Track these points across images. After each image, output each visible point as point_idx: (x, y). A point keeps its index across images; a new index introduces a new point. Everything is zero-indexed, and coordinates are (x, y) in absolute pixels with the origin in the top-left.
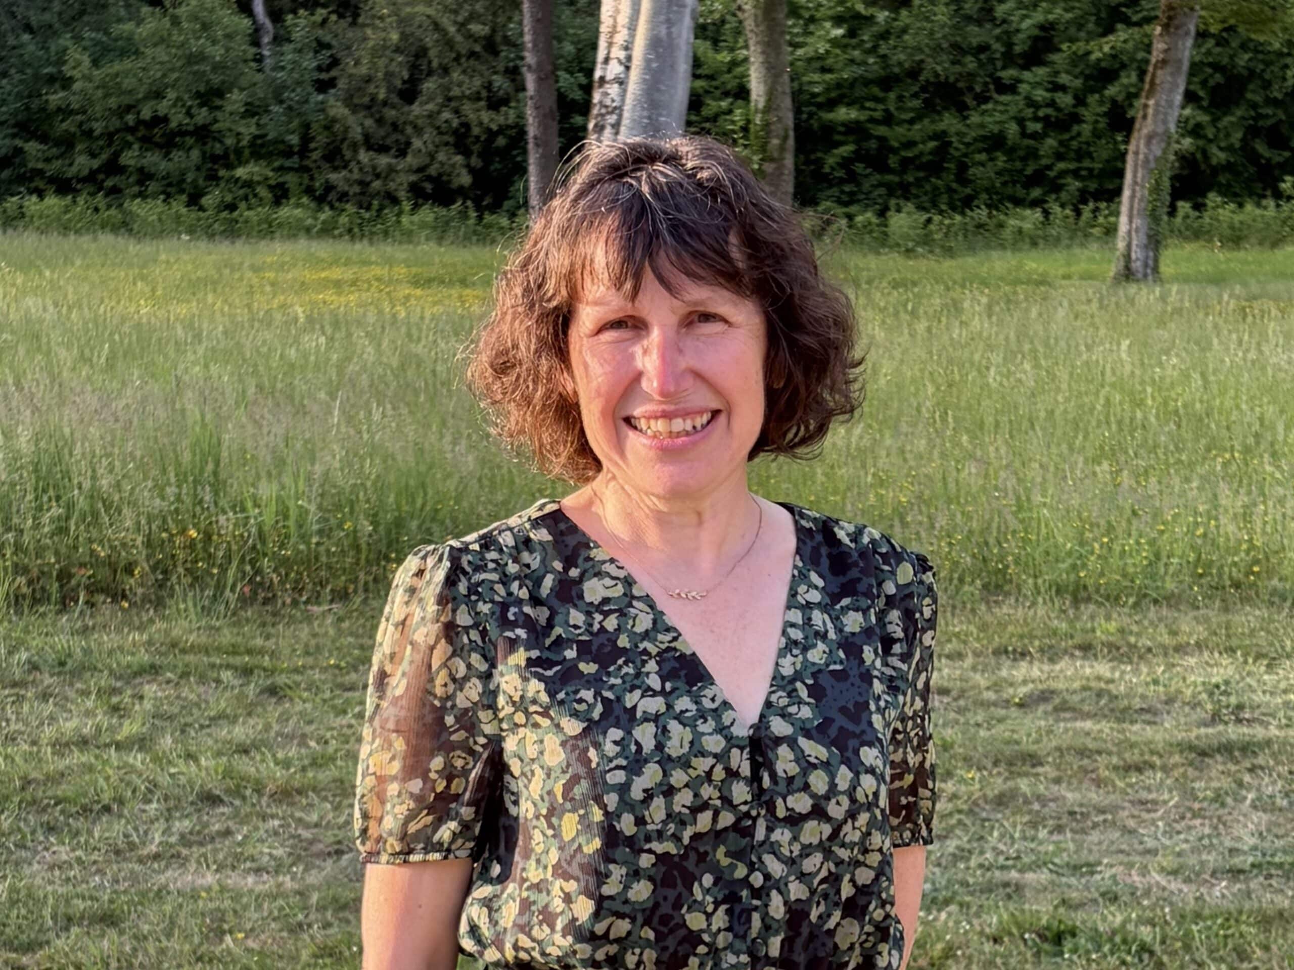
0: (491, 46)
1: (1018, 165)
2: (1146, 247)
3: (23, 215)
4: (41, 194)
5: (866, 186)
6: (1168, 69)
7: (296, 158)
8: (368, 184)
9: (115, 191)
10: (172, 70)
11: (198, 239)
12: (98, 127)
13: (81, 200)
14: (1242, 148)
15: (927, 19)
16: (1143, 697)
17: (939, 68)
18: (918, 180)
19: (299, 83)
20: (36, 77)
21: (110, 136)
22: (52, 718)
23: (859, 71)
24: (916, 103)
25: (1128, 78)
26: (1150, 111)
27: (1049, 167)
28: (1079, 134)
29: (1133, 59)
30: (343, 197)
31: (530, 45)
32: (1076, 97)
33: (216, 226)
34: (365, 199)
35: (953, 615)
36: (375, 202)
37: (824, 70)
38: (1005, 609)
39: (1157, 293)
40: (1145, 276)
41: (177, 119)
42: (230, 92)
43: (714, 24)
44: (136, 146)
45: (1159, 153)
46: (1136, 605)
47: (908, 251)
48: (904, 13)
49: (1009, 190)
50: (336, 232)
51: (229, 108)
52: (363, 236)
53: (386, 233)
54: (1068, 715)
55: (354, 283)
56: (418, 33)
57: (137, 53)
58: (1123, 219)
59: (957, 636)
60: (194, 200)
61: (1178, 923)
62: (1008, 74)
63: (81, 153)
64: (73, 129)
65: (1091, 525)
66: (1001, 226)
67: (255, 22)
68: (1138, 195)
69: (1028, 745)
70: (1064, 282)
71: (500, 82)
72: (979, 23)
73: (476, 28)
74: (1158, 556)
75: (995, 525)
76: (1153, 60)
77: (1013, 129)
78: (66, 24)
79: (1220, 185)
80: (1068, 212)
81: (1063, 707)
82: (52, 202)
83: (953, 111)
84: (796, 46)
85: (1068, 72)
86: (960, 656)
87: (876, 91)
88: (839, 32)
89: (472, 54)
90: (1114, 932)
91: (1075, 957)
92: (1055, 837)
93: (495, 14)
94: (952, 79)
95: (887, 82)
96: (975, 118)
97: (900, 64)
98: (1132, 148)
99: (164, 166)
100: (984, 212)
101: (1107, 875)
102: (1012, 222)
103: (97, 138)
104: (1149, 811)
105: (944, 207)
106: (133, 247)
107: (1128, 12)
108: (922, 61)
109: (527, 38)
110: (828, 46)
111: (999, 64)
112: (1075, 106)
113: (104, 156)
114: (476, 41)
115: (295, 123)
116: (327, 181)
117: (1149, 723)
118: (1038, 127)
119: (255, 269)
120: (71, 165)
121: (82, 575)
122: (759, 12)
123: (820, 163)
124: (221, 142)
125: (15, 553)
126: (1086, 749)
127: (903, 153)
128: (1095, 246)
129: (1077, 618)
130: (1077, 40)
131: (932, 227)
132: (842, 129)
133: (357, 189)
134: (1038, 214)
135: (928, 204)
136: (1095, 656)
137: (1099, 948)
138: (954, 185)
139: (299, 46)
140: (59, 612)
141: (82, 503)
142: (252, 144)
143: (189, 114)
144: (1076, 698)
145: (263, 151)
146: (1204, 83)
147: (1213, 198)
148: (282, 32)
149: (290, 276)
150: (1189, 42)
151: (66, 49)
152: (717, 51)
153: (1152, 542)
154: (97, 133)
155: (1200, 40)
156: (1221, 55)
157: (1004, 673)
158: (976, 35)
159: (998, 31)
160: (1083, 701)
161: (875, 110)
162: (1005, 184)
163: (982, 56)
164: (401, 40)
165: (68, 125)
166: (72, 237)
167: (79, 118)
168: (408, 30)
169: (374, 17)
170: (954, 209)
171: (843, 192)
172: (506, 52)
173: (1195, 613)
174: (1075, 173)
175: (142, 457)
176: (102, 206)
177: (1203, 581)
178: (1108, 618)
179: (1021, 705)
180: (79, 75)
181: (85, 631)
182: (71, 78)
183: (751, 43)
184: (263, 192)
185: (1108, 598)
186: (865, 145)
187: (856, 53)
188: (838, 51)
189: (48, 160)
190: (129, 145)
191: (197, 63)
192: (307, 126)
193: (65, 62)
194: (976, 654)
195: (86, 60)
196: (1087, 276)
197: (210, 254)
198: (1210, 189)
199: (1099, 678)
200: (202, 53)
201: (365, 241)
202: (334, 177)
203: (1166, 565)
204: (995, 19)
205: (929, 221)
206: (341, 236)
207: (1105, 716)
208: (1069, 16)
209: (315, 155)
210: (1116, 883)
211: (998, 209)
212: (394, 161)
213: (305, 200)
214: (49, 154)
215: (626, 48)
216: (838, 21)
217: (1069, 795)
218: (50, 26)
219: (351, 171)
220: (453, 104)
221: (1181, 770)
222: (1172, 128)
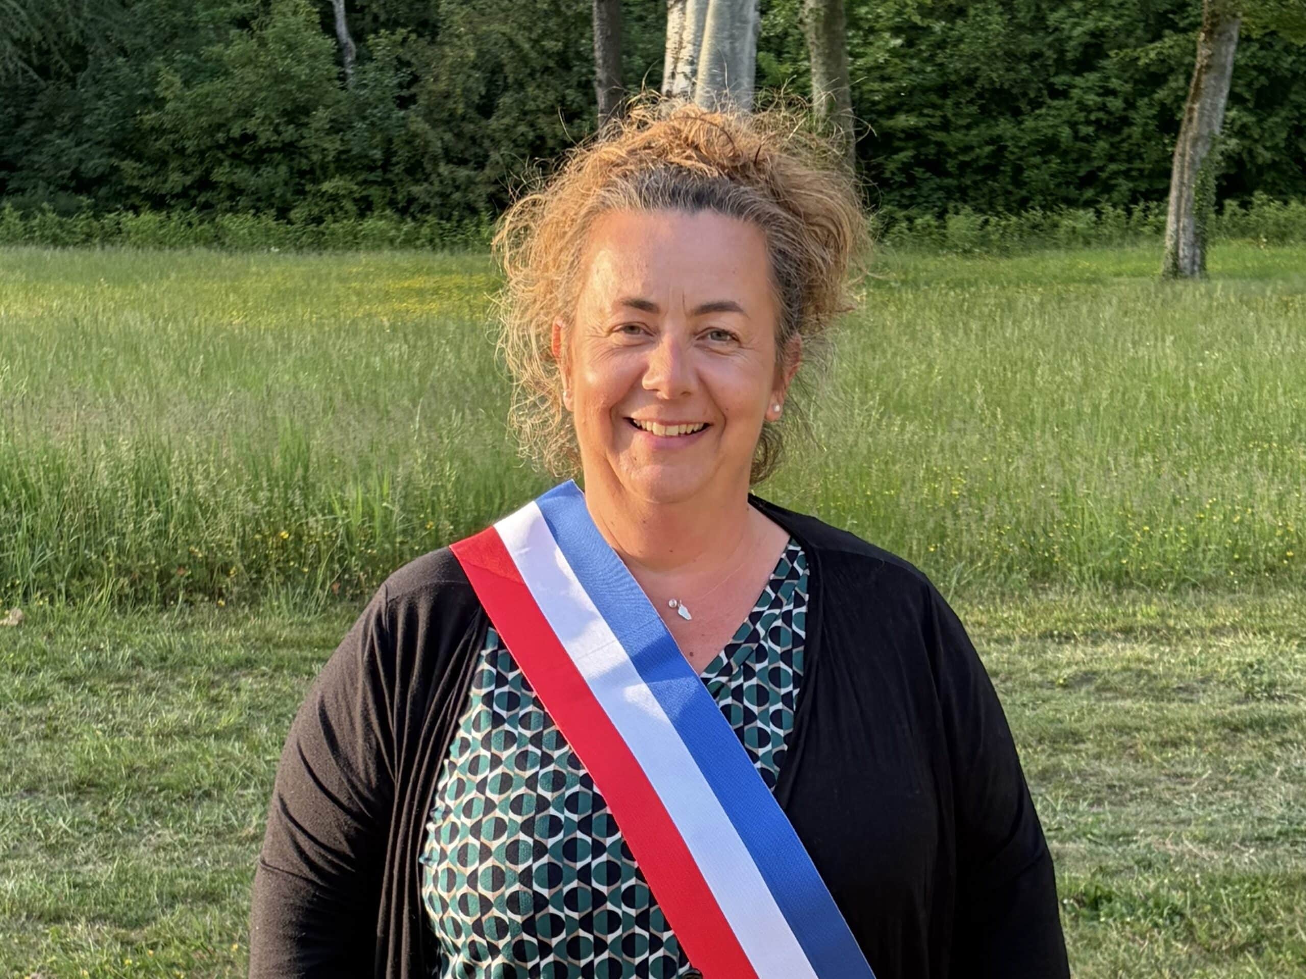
0: (564, 63)
1: (1072, 167)
2: (1193, 245)
3: (120, 231)
4: (137, 211)
5: (925, 190)
6: (1213, 74)
7: (379, 172)
8: (449, 196)
9: (207, 206)
10: (260, 89)
11: (286, 251)
12: (190, 145)
13: (175, 216)
14: (1287, 148)
15: (982, 28)
16: (1180, 677)
17: (994, 75)
18: (975, 183)
19: (381, 100)
20: (131, 97)
21: (202, 153)
22: (155, 711)
23: (918, 79)
24: (974, 109)
25: (1176, 82)
26: (1196, 115)
27: (1101, 169)
28: (1129, 137)
29: (1181, 64)
30: (425, 208)
31: (600, 61)
32: (1126, 101)
33: (304, 238)
34: (446, 211)
35: (1002, 602)
36: (456, 213)
37: (883, 79)
38: (1051, 596)
39: (1203, 290)
40: (1193, 272)
41: (266, 136)
42: (316, 109)
43: (777, 36)
44: (226, 163)
45: (1204, 155)
46: (1175, 590)
47: (965, 251)
48: (960, 22)
49: (1063, 191)
50: (418, 243)
51: (315, 125)
52: (444, 246)
53: (466, 243)
54: (1109, 695)
55: (435, 291)
56: (494, 50)
57: (227, 73)
58: (1171, 219)
59: (1005, 621)
60: (283, 214)
61: (1209, 889)
62: (1060, 80)
63: (174, 170)
64: (166, 148)
65: (1134, 514)
66: (1056, 225)
67: (338, 42)
68: (1185, 195)
69: (1070, 723)
70: (1116, 280)
71: (572, 95)
72: (1032, 31)
73: (549, 44)
74: (1196, 543)
75: (1042, 515)
76: (1198, 66)
77: (1066, 132)
78: (158, 48)
79: (1266, 183)
80: (1119, 211)
81: (1105, 688)
82: (148, 218)
83: (1008, 116)
84: (856, 56)
85: (1118, 77)
86: (1008, 640)
87: (934, 98)
88: (898, 42)
89: (546, 70)
90: (1147, 897)
91: (1111, 921)
92: (1095, 809)
93: (567, 30)
94: (1006, 86)
95: (944, 90)
96: (1029, 123)
97: (956, 72)
98: (1178, 150)
99: (253, 182)
100: (1039, 213)
101: (1142, 844)
102: (1066, 222)
103: (190, 156)
104: (1184, 784)
105: (1000, 209)
106: (225, 260)
107: (1176, 18)
108: (977, 69)
109: (598, 54)
110: (887, 55)
111: (1052, 70)
112: (1125, 110)
113: (197, 173)
114: (549, 57)
115: (379, 137)
116: (409, 193)
117: (1186, 701)
118: (1090, 130)
119: (342, 280)
120: (165, 182)
121: (180, 576)
122: (820, 25)
123: (880, 167)
124: (307, 158)
125: (118, 556)
126: (1126, 726)
127: (961, 158)
128: (1145, 244)
129: (1119, 603)
130: (1127, 46)
131: (989, 228)
132: (902, 136)
133: (437, 201)
134: (1090, 215)
135: (986, 206)
136: (1136, 638)
137: (1132, 912)
138: (1010, 188)
139: (380, 64)
140: (160, 611)
141: (180, 508)
142: (337, 159)
143: (277, 132)
144: (1117, 679)
145: (348, 165)
146: (1249, 85)
147: (1259, 196)
148: (364, 51)
149: (375, 286)
150: (1232, 48)
151: (159, 71)
152: (781, 62)
153: (1191, 530)
154: (189, 151)
155: (1245, 45)
156: (1266, 58)
157: (1049, 655)
158: (1029, 43)
159: (1049, 39)
160: (1124, 681)
161: (932, 116)
162: (1059, 185)
163: (1036, 63)
164: (478, 56)
165: (161, 144)
166: (167, 251)
167: (172, 136)
168: (485, 48)
169: (451, 35)
170: (1010, 210)
171: (903, 196)
172: (578, 67)
173: (1231, 596)
174: (1126, 174)
175: (236, 464)
176: (195, 221)
177: (1240, 566)
178: (1149, 602)
179: (1065, 686)
180: (171, 96)
181: (184, 628)
182: (164, 98)
183: (812, 54)
184: (348, 205)
185: (1149, 585)
186: (923, 150)
187: (915, 62)
188: (896, 60)
189: (143, 178)
190: (220, 162)
191: (283, 82)
192: (390, 141)
193: (158, 83)
194: (1023, 638)
195: (177, 80)
196: (1138, 274)
197: (298, 266)
198: (1255, 188)
199: (1139, 660)
200: (287, 72)
201: (446, 251)
202: (416, 189)
203: (1204, 551)
204: (1047, 27)
205: (986, 222)
206: (423, 246)
207: (1144, 695)
208: (1119, 23)
209: (398, 169)
210: (1151, 852)
211: (1052, 210)
212: (473, 173)
213: (388, 212)
214: (144, 172)
215: (692, 63)
216: (896, 31)
217: (1109, 770)
218: (143, 49)
219: (431, 184)
220: (529, 118)
221: (1215, 745)
222: (1217, 130)
